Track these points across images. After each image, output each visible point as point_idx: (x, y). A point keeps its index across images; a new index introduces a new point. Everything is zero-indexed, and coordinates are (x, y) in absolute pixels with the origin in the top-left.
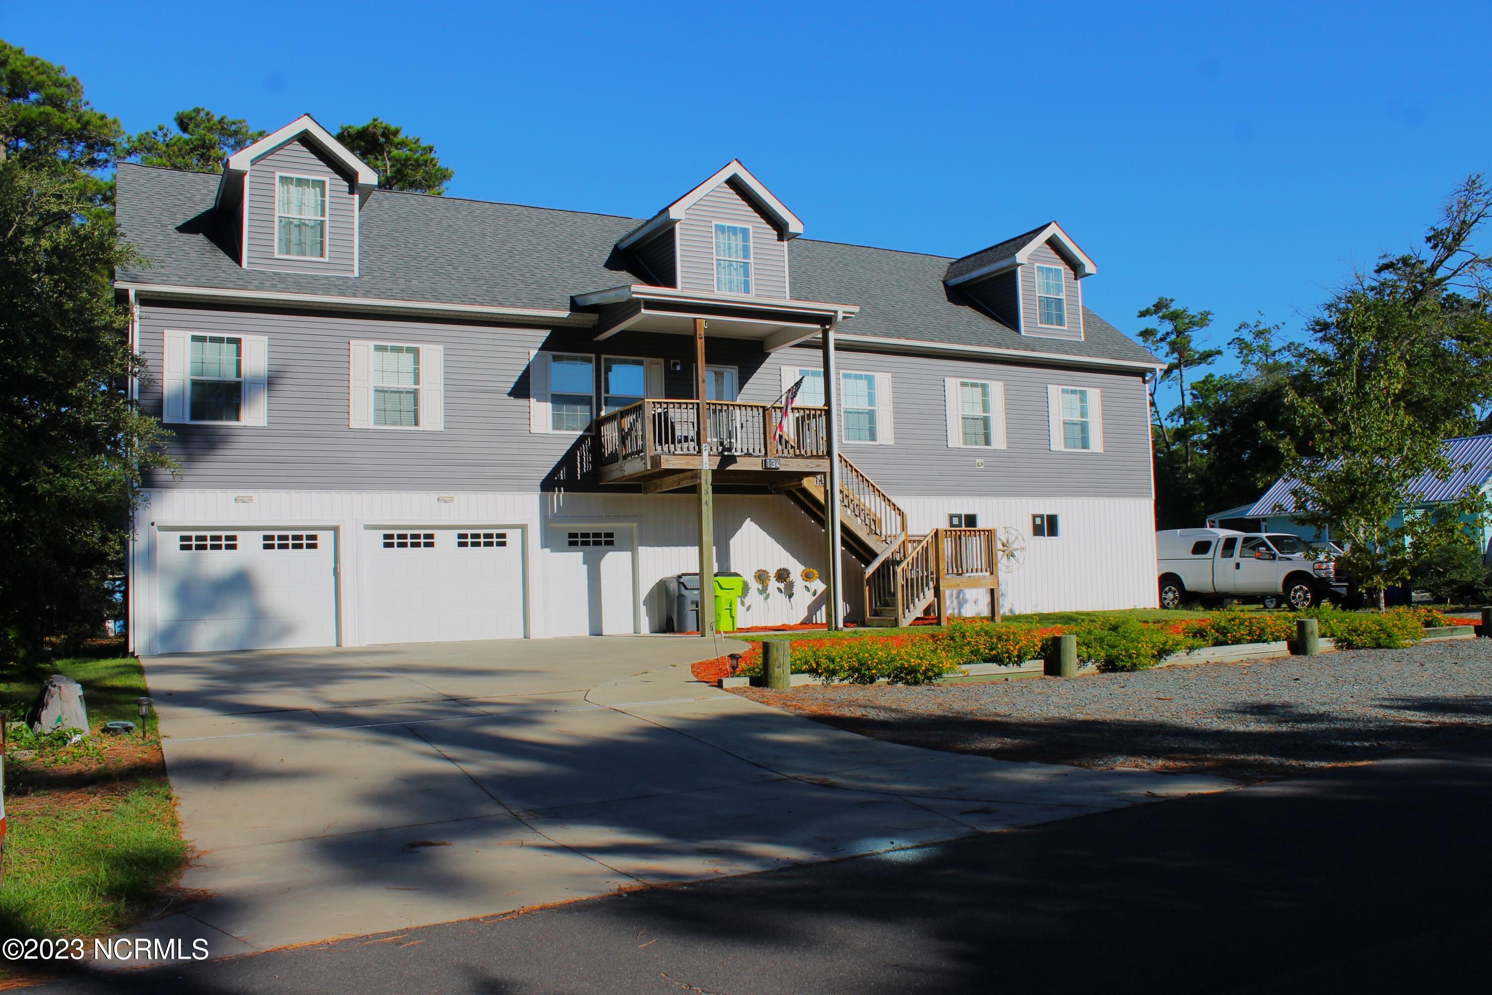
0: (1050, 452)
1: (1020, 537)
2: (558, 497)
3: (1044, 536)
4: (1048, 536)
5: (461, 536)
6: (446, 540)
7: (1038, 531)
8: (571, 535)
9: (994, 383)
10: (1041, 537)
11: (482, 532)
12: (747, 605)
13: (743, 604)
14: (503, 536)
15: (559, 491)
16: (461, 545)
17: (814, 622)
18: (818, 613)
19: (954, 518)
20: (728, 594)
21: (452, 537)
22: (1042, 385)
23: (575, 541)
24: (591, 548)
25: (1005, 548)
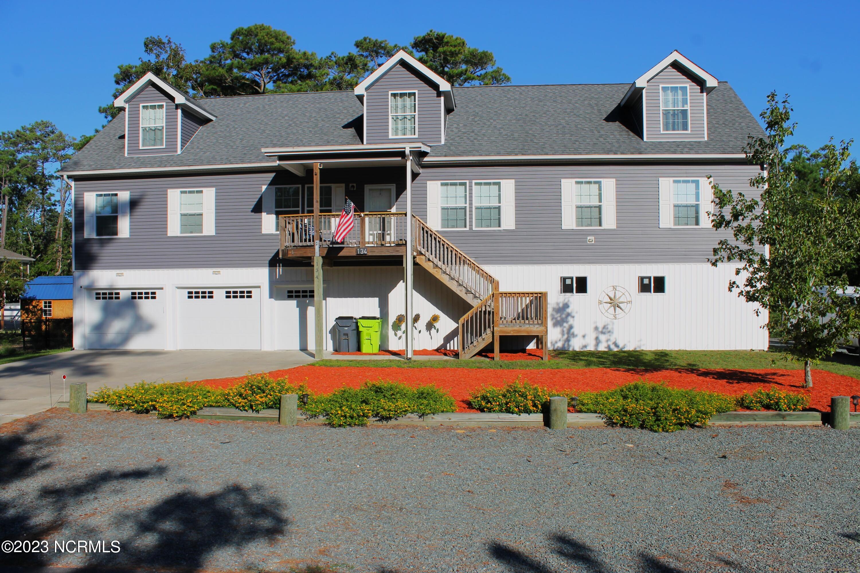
0: (660, 230)
1: (626, 294)
2: (279, 270)
3: (651, 292)
4: (654, 292)
5: (227, 292)
6: (219, 295)
7: (644, 288)
8: (289, 292)
9: (605, 180)
10: (649, 294)
11: (239, 290)
12: (399, 336)
13: (396, 335)
14: (250, 292)
15: (279, 266)
16: (227, 297)
17: (448, 349)
18: (452, 342)
19: (567, 280)
20: (368, 330)
21: (222, 293)
22: (655, 179)
23: (291, 295)
24: (301, 299)
25: (612, 301)
